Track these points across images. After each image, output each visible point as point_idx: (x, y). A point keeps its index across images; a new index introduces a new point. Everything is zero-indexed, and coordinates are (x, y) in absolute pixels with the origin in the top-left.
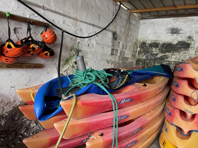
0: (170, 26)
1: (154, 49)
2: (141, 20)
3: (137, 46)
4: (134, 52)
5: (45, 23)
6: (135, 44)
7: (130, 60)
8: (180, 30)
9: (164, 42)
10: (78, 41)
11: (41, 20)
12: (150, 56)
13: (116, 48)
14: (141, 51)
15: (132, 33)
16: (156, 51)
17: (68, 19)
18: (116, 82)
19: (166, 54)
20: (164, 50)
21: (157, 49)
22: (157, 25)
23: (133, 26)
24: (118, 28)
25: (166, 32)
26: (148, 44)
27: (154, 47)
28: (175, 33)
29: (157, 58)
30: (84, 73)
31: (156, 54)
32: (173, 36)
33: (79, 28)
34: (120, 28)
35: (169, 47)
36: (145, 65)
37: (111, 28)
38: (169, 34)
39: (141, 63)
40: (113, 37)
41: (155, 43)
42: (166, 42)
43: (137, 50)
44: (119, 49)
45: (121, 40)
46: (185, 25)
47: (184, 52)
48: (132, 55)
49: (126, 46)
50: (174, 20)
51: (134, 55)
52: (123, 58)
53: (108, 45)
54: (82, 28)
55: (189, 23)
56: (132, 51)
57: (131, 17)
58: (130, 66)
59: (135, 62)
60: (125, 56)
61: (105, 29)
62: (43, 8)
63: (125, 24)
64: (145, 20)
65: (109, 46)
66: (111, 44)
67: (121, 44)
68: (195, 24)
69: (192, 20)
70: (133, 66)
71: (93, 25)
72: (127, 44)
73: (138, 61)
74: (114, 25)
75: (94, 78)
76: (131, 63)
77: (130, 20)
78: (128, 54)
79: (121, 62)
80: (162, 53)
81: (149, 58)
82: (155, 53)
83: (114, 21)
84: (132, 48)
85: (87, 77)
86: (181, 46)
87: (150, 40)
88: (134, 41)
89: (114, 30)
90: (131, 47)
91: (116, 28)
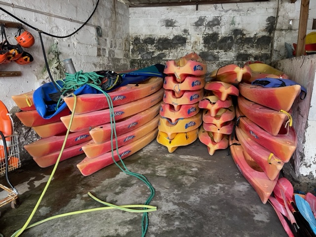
0: (164, 17)
1: (149, 46)
2: (130, 8)
3: (130, 43)
4: (126, 50)
5: (18, 24)
6: (126, 41)
7: (122, 62)
8: (175, 22)
9: (159, 37)
10: (55, 41)
11: (12, 20)
12: (146, 55)
13: (102, 47)
14: (135, 48)
15: (121, 26)
16: (152, 49)
17: (40, 15)
18: (108, 83)
19: (163, 52)
20: (161, 47)
21: (153, 45)
22: (149, 16)
23: (121, 17)
24: (102, 20)
25: (160, 25)
26: (142, 40)
27: (149, 44)
28: (170, 26)
29: (154, 58)
30: (76, 76)
31: (153, 52)
32: (168, 30)
33: (54, 25)
34: (105, 21)
35: (165, 44)
36: (142, 66)
37: (93, 21)
38: (164, 26)
39: (136, 65)
40: (98, 33)
41: (150, 38)
42: (162, 37)
43: (129, 48)
44: (106, 48)
45: (108, 37)
46: (179, 16)
47: (181, 48)
48: (125, 55)
49: (115, 44)
50: (168, 9)
51: (127, 55)
52: (112, 59)
53: (92, 44)
54: (58, 25)
55: (183, 14)
56: (124, 49)
57: (116, 5)
58: (123, 69)
59: (129, 64)
60: (116, 56)
61: (85, 24)
62: (13, 5)
63: (110, 14)
64: (134, 8)
65: (94, 45)
66: (95, 42)
67: (108, 42)
68: (189, 15)
69: (187, 10)
70: (127, 69)
71: (71, 20)
72: (116, 40)
73: (133, 62)
74: (97, 17)
75: (87, 80)
76: (125, 65)
77: (116, 9)
78: (119, 54)
79: (111, 64)
80: (159, 51)
81: (145, 58)
82: (151, 51)
83: (96, 13)
84: (123, 46)
85: (79, 79)
86: (177, 42)
87: (144, 34)
88: (124, 36)
89: (97, 24)
90: (121, 45)
91: (99, 21)
